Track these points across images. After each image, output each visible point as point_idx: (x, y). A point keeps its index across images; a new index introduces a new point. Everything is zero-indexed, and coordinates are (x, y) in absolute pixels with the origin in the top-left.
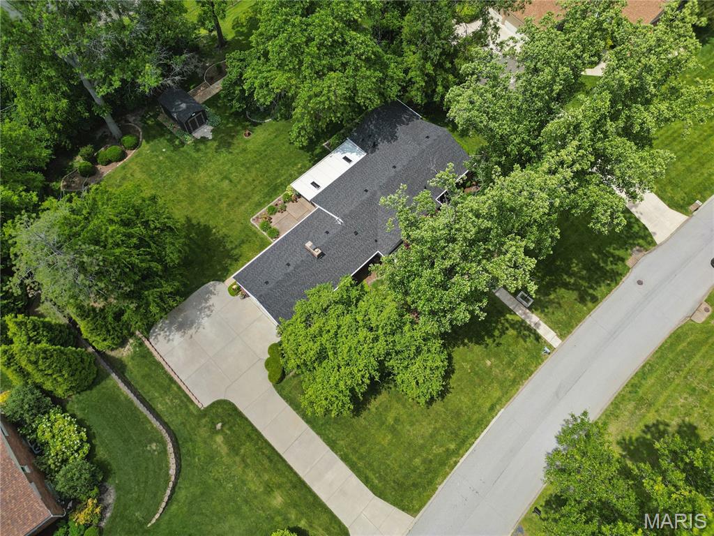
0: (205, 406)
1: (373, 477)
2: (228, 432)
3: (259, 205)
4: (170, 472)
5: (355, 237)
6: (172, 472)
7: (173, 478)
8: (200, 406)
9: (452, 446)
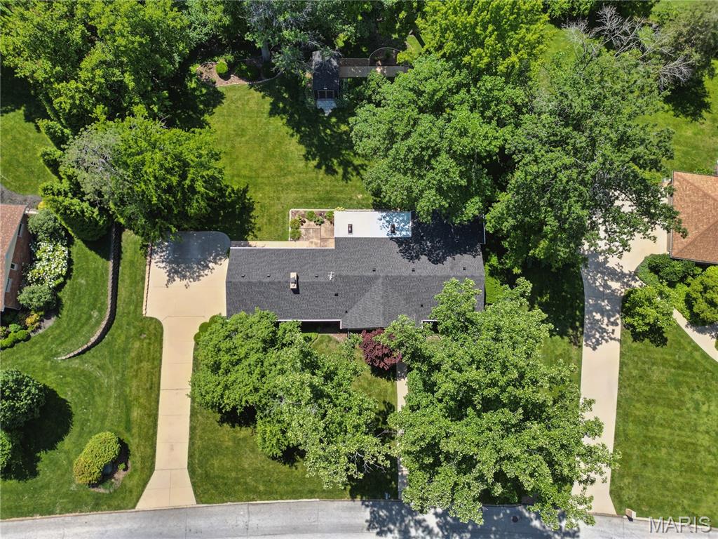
0: (147, 315)
1: (197, 456)
2: (145, 344)
3: (307, 203)
4: (92, 339)
5: (333, 296)
6: (93, 340)
7: (89, 344)
8: (144, 312)
9: (261, 488)
